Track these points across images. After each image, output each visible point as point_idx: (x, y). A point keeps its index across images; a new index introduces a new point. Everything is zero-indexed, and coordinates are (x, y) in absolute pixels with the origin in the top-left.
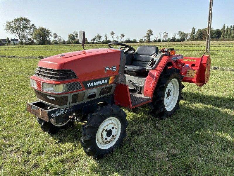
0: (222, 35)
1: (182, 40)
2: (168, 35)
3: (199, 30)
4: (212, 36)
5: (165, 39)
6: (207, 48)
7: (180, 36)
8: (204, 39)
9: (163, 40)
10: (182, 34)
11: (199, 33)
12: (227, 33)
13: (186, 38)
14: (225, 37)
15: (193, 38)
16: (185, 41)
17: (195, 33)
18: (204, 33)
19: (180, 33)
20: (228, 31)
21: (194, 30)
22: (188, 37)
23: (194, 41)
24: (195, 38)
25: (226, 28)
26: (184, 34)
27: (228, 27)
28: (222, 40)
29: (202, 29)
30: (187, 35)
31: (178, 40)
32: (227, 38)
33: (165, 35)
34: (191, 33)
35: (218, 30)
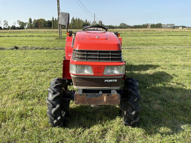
0: (52, 25)
1: (22, 28)
2: (8, 23)
3: (35, 20)
4: (46, 25)
5: (6, 27)
6: (60, 34)
7: (19, 24)
8: (39, 27)
9: (4, 28)
10: (21, 23)
11: (35, 23)
12: (56, 23)
13: (25, 26)
14: (55, 26)
15: (31, 26)
16: (24, 29)
17: (32, 22)
18: (39, 23)
19: (19, 22)
20: (56, 22)
21: (30, 20)
22: (26, 26)
23: (32, 29)
24: (33, 27)
25: (54, 19)
26: (23, 23)
27: (56, 19)
28: (53, 29)
29: (37, 20)
30: (25, 24)
31: (18, 28)
32: (56, 27)
33: (5, 23)
34: (28, 22)
35: (49, 21)
